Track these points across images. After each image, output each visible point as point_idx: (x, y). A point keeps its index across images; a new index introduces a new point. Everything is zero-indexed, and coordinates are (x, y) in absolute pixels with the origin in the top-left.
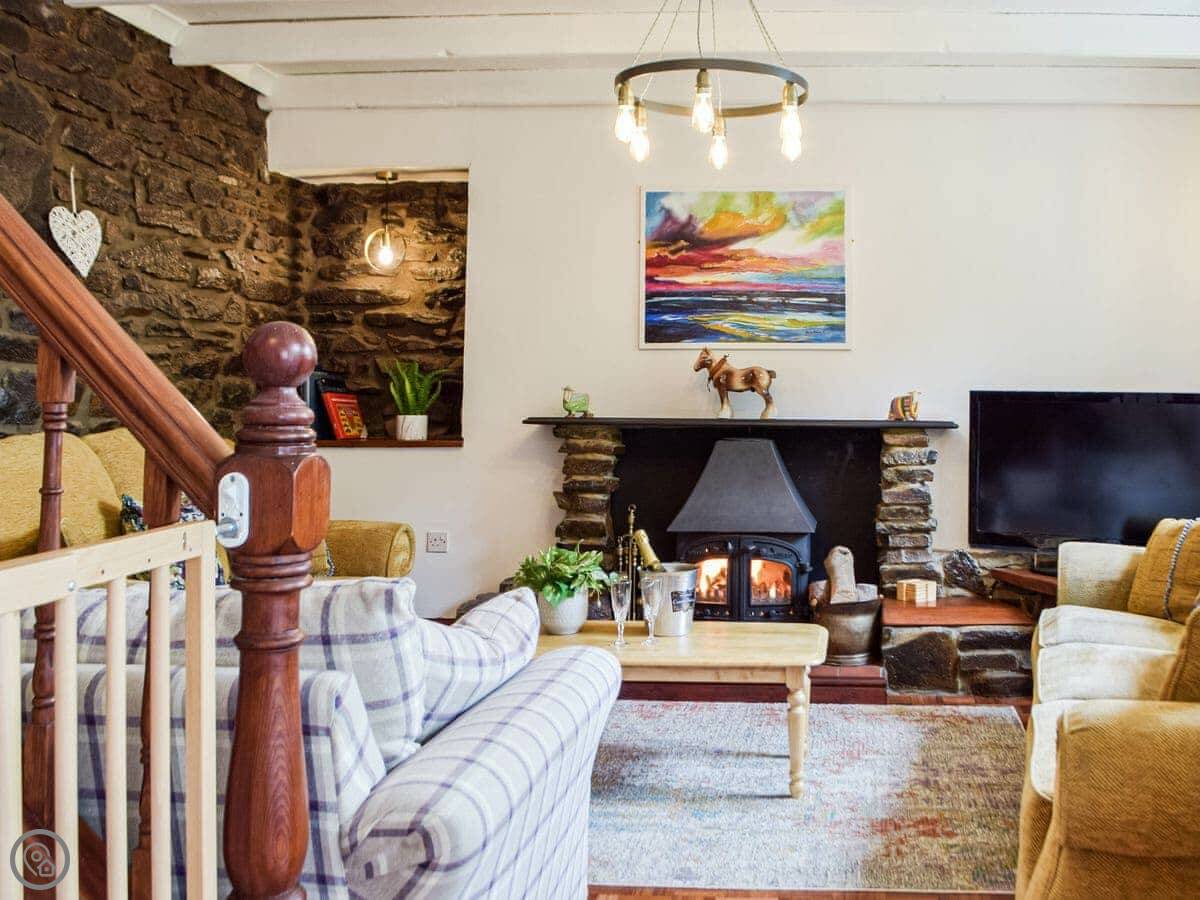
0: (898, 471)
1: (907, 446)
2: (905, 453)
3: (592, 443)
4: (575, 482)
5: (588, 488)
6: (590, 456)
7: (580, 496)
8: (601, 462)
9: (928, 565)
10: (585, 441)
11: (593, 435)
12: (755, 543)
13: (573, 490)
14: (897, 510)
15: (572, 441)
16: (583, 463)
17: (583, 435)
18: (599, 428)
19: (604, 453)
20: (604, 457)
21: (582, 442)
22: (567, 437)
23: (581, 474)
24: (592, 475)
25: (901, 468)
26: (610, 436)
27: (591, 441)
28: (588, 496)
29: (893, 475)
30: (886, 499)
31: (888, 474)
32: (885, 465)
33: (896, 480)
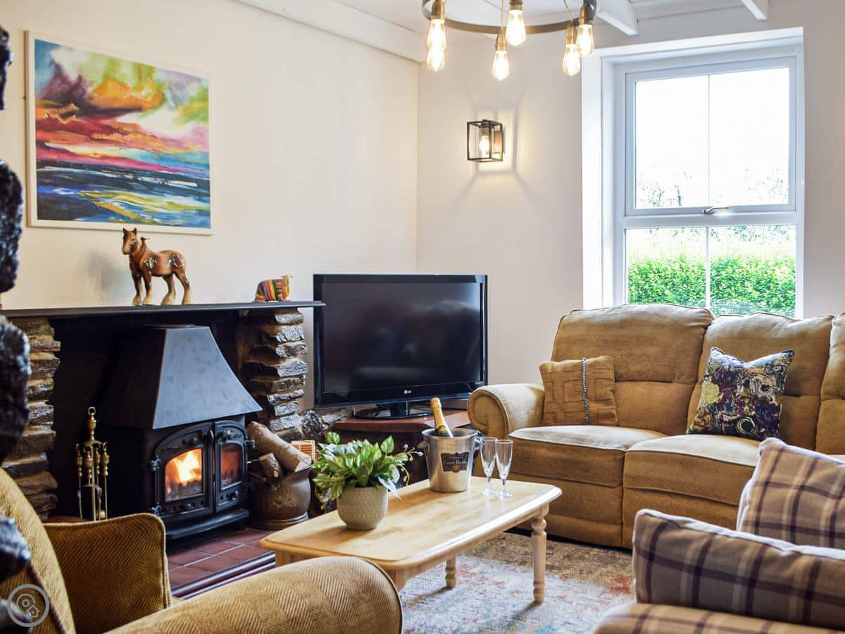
0: (287, 347)
1: (290, 324)
2: (290, 331)
6: (34, 356)
8: (48, 361)
9: (296, 428)
11: (36, 330)
14: (285, 382)
19: (51, 351)
20: (50, 356)
24: (38, 378)
25: (288, 344)
29: (283, 351)
30: (281, 373)
31: (280, 350)
32: (276, 343)
33: (285, 356)
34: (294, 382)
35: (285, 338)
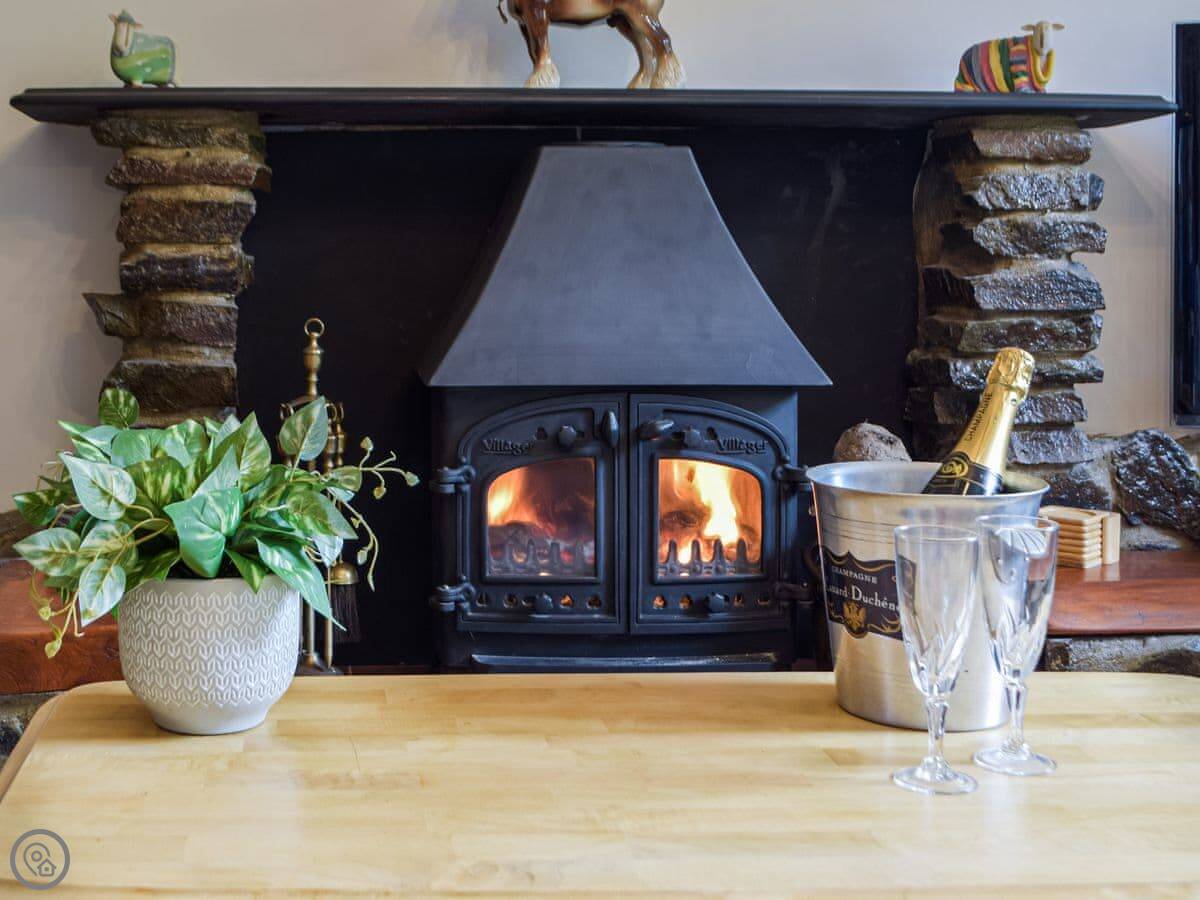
0: (1016, 226)
1: (1039, 160)
2: (1032, 179)
3: (198, 157)
4: (151, 261)
5: (186, 278)
6: (191, 193)
7: (165, 298)
8: (222, 206)
9: (1076, 469)
10: (179, 152)
11: (200, 137)
12: (668, 413)
13: (150, 285)
14: (1012, 328)
15: (141, 154)
16: (174, 210)
17: (172, 136)
18: (217, 116)
19: (233, 185)
20: (230, 195)
21: (169, 157)
22: (128, 144)
23: (168, 241)
24: (200, 243)
25: (1022, 218)
26: (244, 138)
27: (193, 152)
28: (190, 298)
29: (1002, 237)
30: (986, 300)
31: (988, 234)
32: (979, 213)
33: (1009, 250)
34: (1049, 331)
35: (1007, 198)
